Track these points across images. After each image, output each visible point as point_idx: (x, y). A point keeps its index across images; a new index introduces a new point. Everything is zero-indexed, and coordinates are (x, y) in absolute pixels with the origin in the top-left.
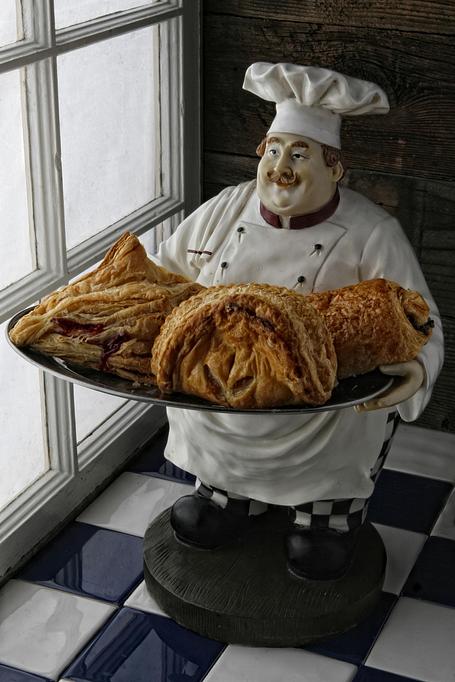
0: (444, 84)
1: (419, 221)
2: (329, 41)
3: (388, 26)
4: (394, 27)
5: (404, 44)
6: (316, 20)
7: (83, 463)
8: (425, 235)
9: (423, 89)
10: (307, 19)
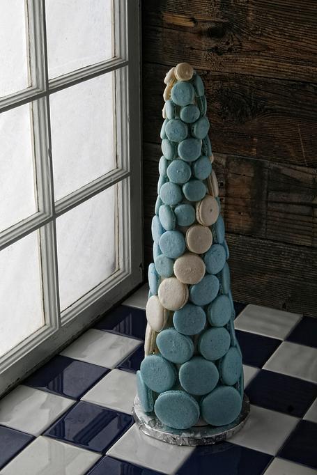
0: (279, 107)
1: (266, 186)
2: (214, 80)
3: (247, 73)
4: (250, 73)
5: (256, 83)
6: (207, 68)
7: (64, 322)
8: (270, 194)
9: (267, 109)
10: (201, 68)
